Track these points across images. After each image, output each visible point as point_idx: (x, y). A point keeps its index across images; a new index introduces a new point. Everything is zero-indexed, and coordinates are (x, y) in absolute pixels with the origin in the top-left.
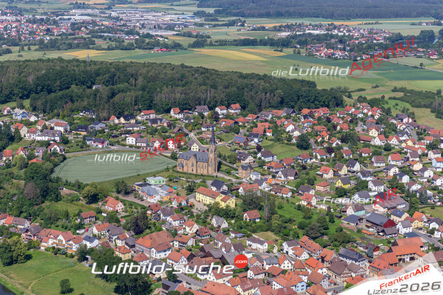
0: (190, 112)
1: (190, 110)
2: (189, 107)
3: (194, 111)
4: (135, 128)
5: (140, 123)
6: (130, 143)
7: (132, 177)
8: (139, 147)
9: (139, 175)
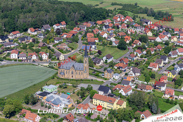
0: (39, 29)
1: (39, 28)
2: (38, 26)
3: (41, 28)
4: (12, 46)
5: (12, 41)
6: (14, 57)
7: (30, 87)
8: (22, 60)
9: (35, 85)
